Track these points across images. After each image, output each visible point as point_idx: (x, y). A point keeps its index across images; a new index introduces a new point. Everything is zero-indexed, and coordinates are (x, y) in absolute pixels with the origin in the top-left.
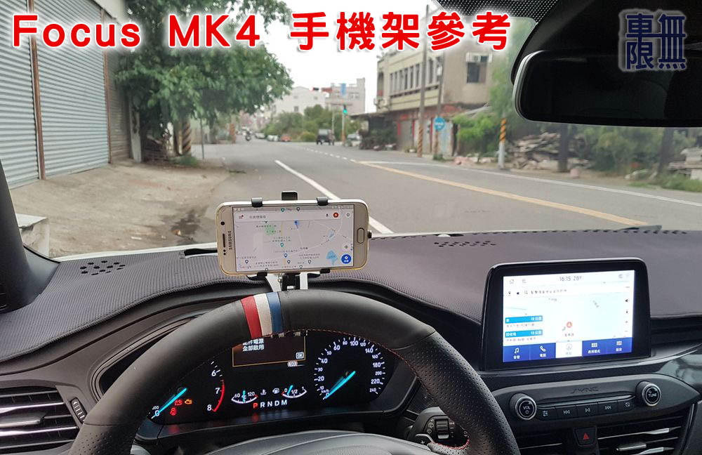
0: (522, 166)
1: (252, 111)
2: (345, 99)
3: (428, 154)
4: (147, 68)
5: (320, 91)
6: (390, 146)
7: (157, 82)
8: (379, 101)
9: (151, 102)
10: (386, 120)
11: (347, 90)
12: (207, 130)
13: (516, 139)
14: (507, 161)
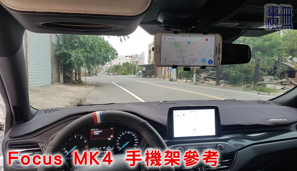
0: (203, 83)
1: (103, 64)
2: (137, 60)
3: (167, 79)
4: (66, 50)
5: (128, 57)
6: (154, 76)
7: (70, 55)
8: (149, 60)
9: (67, 62)
10: (152, 67)
11: (138, 56)
12: (87, 71)
13: (200, 73)
14: (197, 81)
